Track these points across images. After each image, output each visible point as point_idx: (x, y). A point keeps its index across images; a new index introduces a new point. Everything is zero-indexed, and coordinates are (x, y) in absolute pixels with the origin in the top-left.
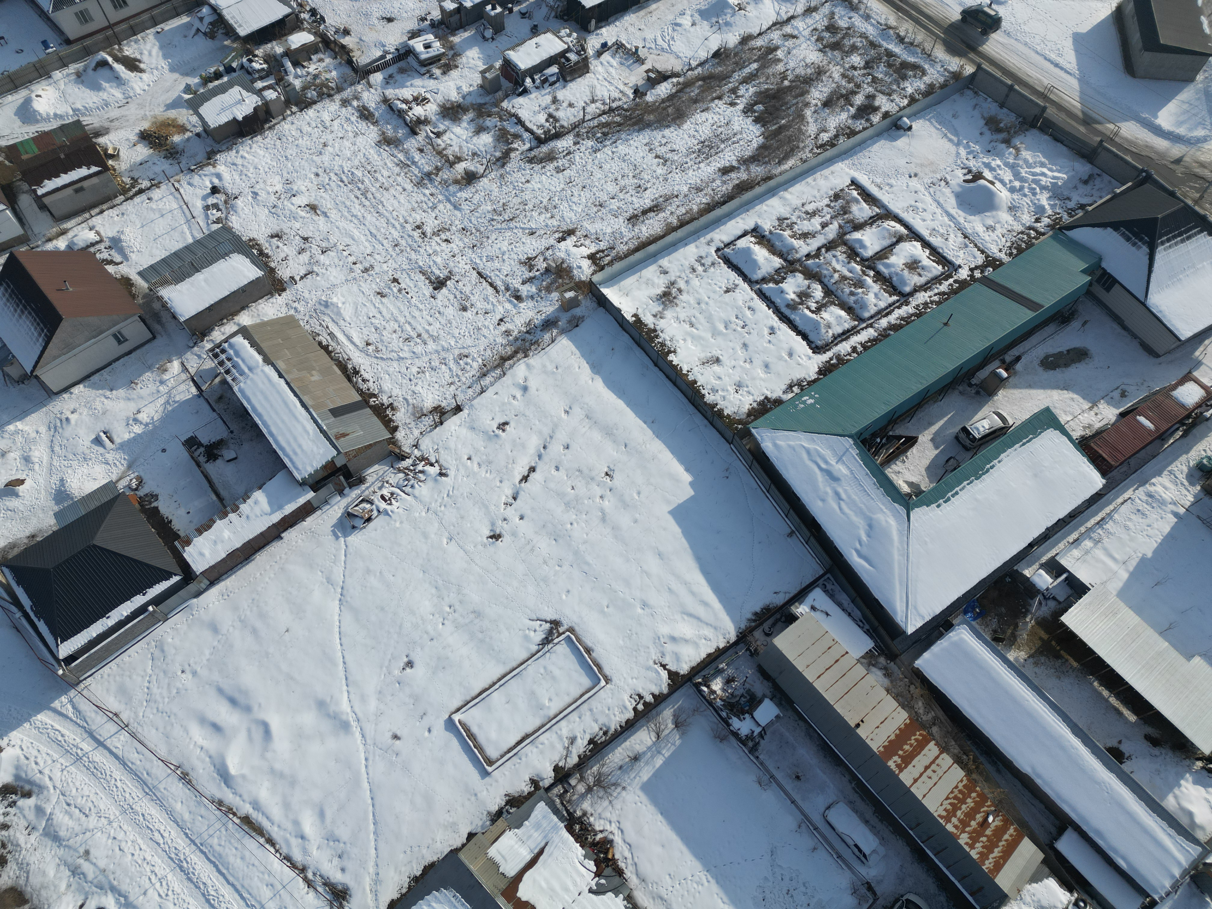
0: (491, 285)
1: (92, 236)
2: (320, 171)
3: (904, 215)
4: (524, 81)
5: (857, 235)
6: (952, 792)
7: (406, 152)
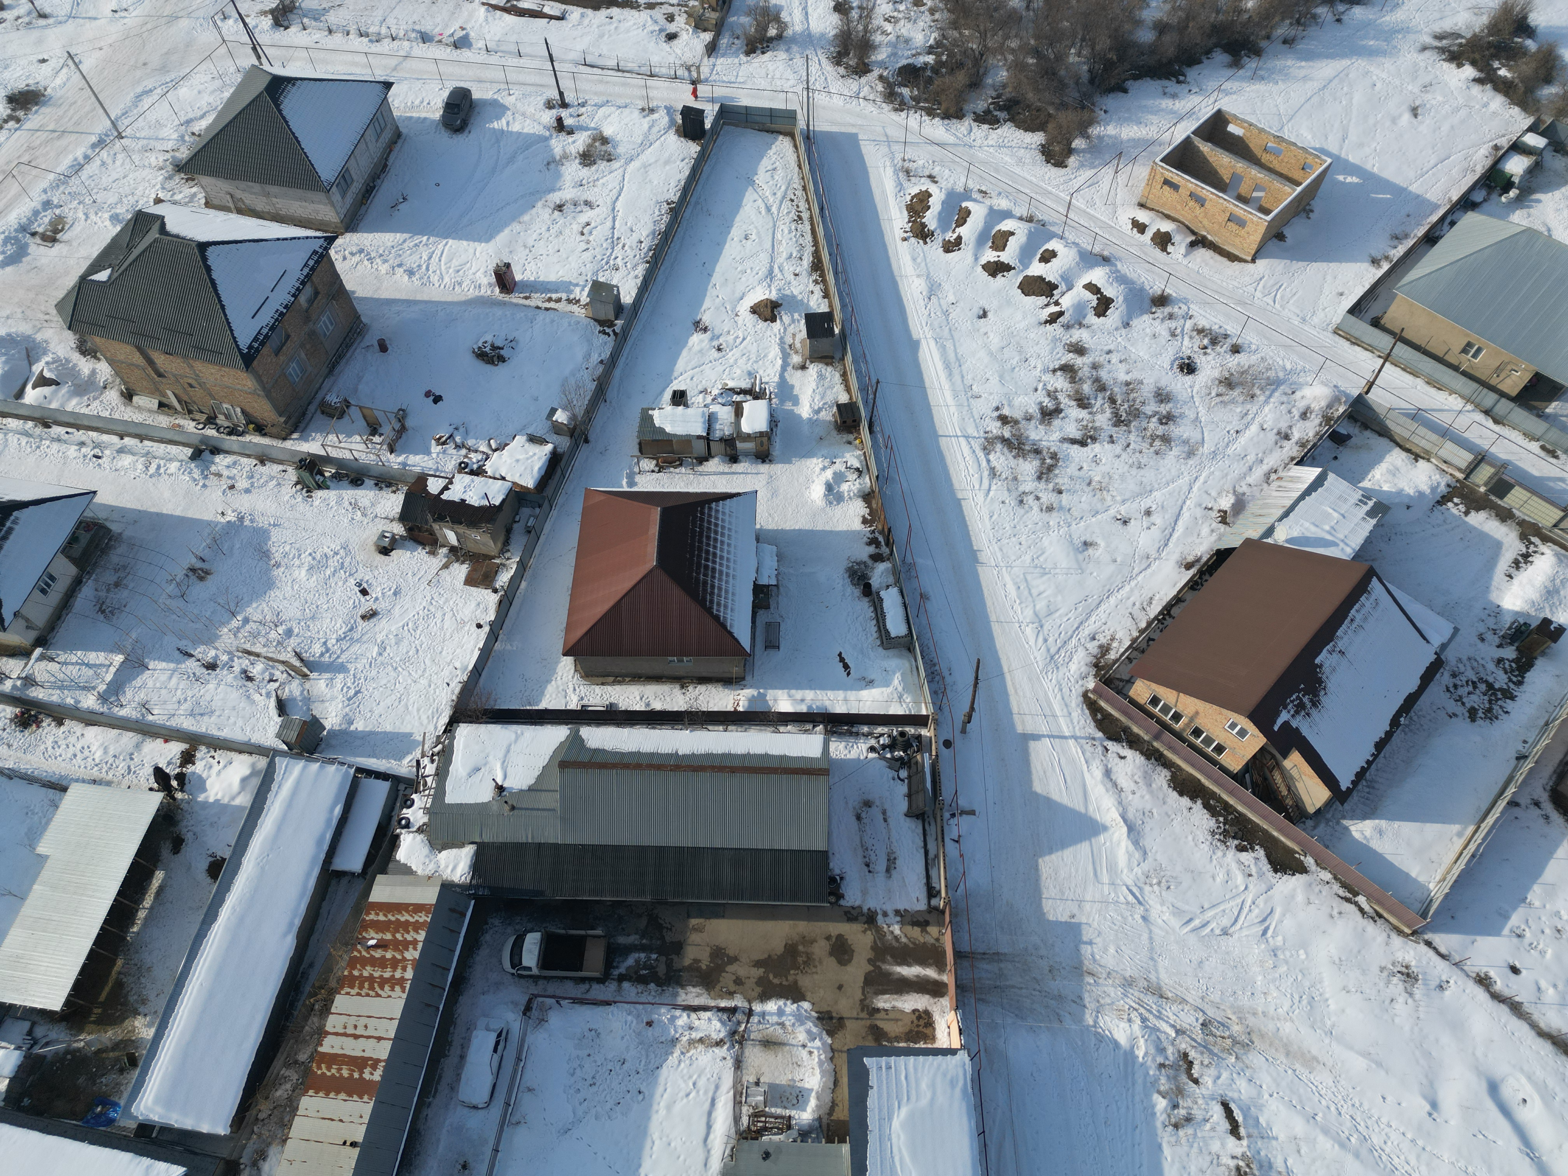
6: (368, 995)
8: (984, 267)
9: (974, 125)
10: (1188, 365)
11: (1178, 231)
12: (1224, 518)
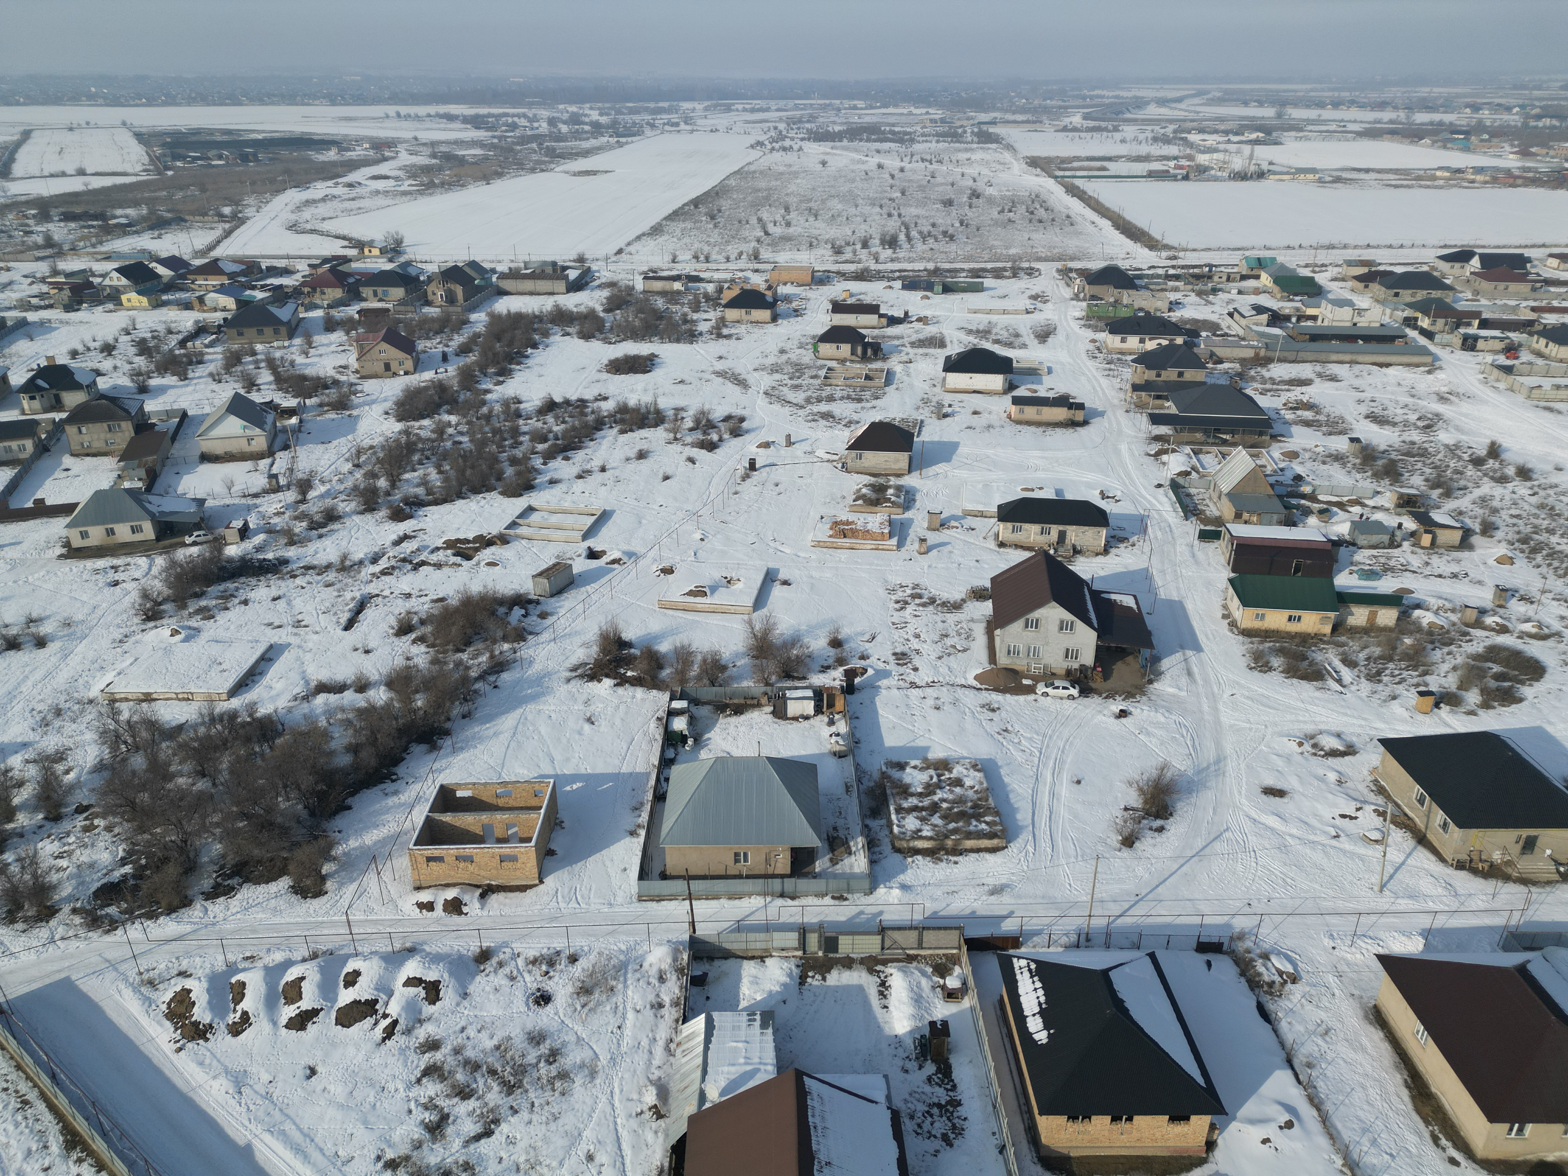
8: (287, 1026)
9: (208, 904)
10: (542, 996)
11: (464, 892)
12: (658, 1113)
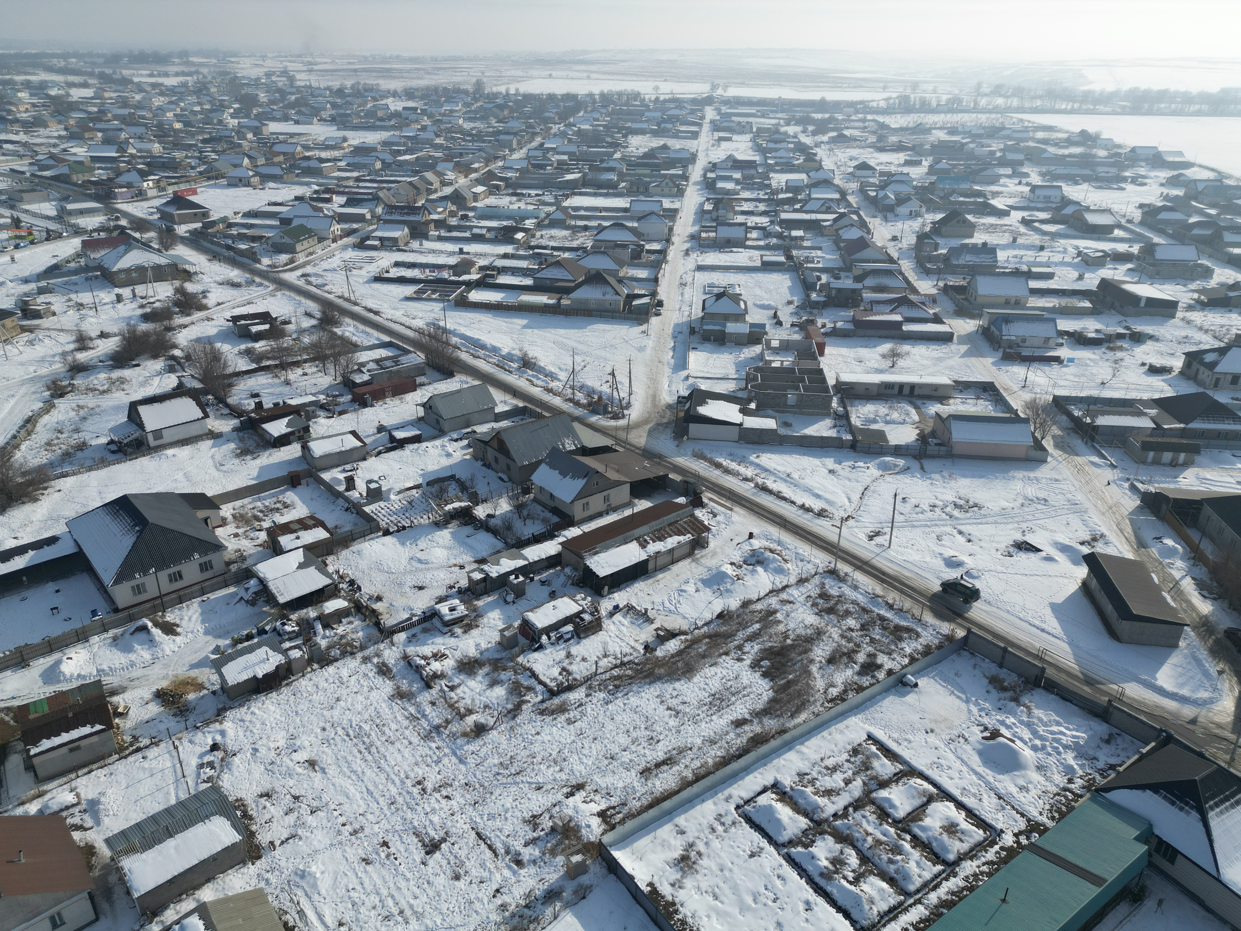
0: (490, 847)
1: (69, 798)
2: (328, 726)
3: (929, 772)
4: (540, 638)
5: (883, 793)
7: (418, 706)
